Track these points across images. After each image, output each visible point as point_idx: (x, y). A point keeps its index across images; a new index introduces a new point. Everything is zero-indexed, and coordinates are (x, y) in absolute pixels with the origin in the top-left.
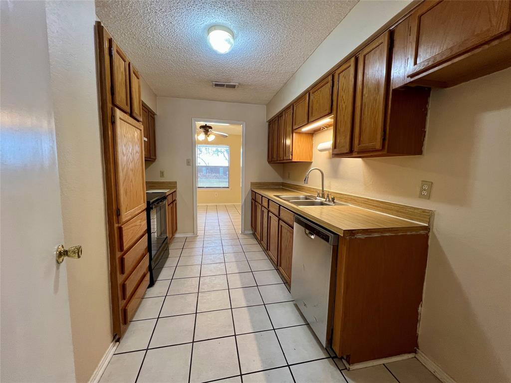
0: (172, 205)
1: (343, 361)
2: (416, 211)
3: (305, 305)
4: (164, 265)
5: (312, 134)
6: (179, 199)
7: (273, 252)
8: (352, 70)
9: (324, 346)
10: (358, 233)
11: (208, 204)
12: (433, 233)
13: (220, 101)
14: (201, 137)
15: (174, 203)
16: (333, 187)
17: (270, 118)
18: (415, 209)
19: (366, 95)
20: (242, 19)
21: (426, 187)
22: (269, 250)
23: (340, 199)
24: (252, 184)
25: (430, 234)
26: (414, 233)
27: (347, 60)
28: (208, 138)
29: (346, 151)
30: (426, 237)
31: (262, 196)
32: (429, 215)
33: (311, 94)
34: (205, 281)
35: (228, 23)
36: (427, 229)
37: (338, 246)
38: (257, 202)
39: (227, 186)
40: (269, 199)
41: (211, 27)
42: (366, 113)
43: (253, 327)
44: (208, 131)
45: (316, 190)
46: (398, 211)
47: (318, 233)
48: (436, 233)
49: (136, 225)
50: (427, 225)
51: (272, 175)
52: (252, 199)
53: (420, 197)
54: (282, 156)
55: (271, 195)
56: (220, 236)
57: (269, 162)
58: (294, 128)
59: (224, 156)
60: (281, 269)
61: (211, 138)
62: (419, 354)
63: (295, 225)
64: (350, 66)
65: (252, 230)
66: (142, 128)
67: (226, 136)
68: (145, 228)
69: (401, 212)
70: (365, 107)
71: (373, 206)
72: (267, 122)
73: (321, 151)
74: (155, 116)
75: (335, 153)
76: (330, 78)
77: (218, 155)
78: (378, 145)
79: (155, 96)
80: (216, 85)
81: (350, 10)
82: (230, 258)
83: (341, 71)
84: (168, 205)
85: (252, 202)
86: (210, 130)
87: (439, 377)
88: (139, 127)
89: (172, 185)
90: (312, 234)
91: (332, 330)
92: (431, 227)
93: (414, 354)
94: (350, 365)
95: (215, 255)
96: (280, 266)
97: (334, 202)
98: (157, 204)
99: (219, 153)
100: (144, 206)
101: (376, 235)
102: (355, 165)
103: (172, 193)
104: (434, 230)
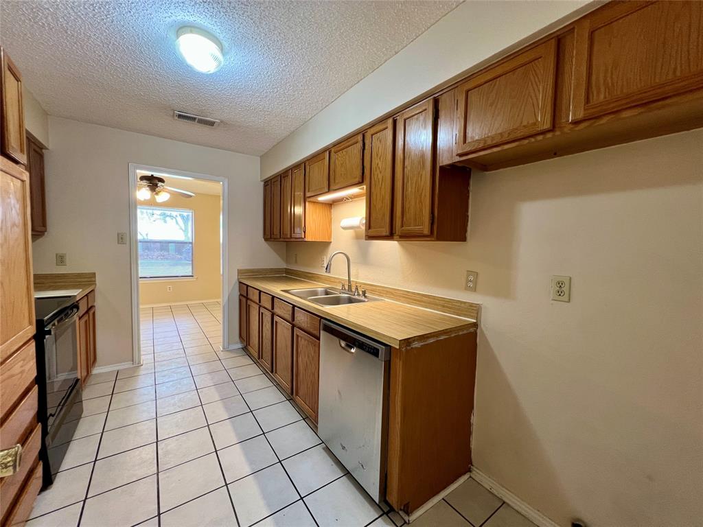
0: (86, 318)
1: (400, 512)
2: (463, 305)
3: (344, 448)
4: (72, 437)
5: (331, 205)
6: (99, 304)
7: (283, 375)
8: (389, 132)
9: (377, 501)
10: (414, 341)
11: (154, 306)
12: (481, 330)
13: (184, 141)
14: (143, 193)
15: (91, 313)
16: (362, 276)
17: (266, 177)
18: (461, 302)
19: (409, 168)
20: (241, 30)
21: (471, 278)
22: (276, 373)
23: (373, 291)
24: (240, 272)
25: (478, 331)
26: (465, 332)
27: (382, 120)
28: (156, 197)
29: (384, 234)
30: (475, 335)
31: (260, 291)
32: (475, 310)
33: (332, 154)
34: (169, 448)
35: (216, 30)
36: (475, 325)
37: (390, 361)
38: (251, 300)
39: (191, 274)
40: (273, 297)
41: (185, 27)
42: (410, 189)
43: (269, 505)
44: (156, 185)
45: (340, 281)
46: (444, 306)
47: (361, 346)
48: (484, 329)
49: (13, 376)
50: (475, 321)
51: (269, 258)
52: (241, 295)
53: (466, 289)
54: (289, 233)
55: (277, 289)
56: (185, 359)
57: (266, 240)
58: (308, 194)
59: (177, 223)
60: (298, 399)
61: (163, 197)
62: (474, 472)
63: (323, 335)
64: (387, 128)
65: (241, 342)
66: (26, 176)
67: (191, 196)
68: (33, 374)
69: (447, 307)
70: (408, 181)
71: (415, 300)
72: (262, 181)
73: (344, 228)
74: (44, 151)
75: (369, 234)
76: (360, 137)
77: (165, 222)
78: (426, 231)
79: (45, 114)
80: (180, 116)
81: (386, 60)
82: (211, 395)
83: (375, 131)
84: (80, 319)
85: (240, 300)
86: (160, 184)
87: (496, 493)
88: (18, 176)
89: (87, 280)
90: (351, 347)
91: (386, 475)
92: (479, 323)
93: (469, 473)
94: (408, 515)
95: (181, 396)
96: (297, 395)
97: (365, 297)
98: (58, 322)
99: (168, 219)
100: (31, 330)
101: (431, 341)
102: (390, 248)
103: (86, 295)
104: (482, 326)
